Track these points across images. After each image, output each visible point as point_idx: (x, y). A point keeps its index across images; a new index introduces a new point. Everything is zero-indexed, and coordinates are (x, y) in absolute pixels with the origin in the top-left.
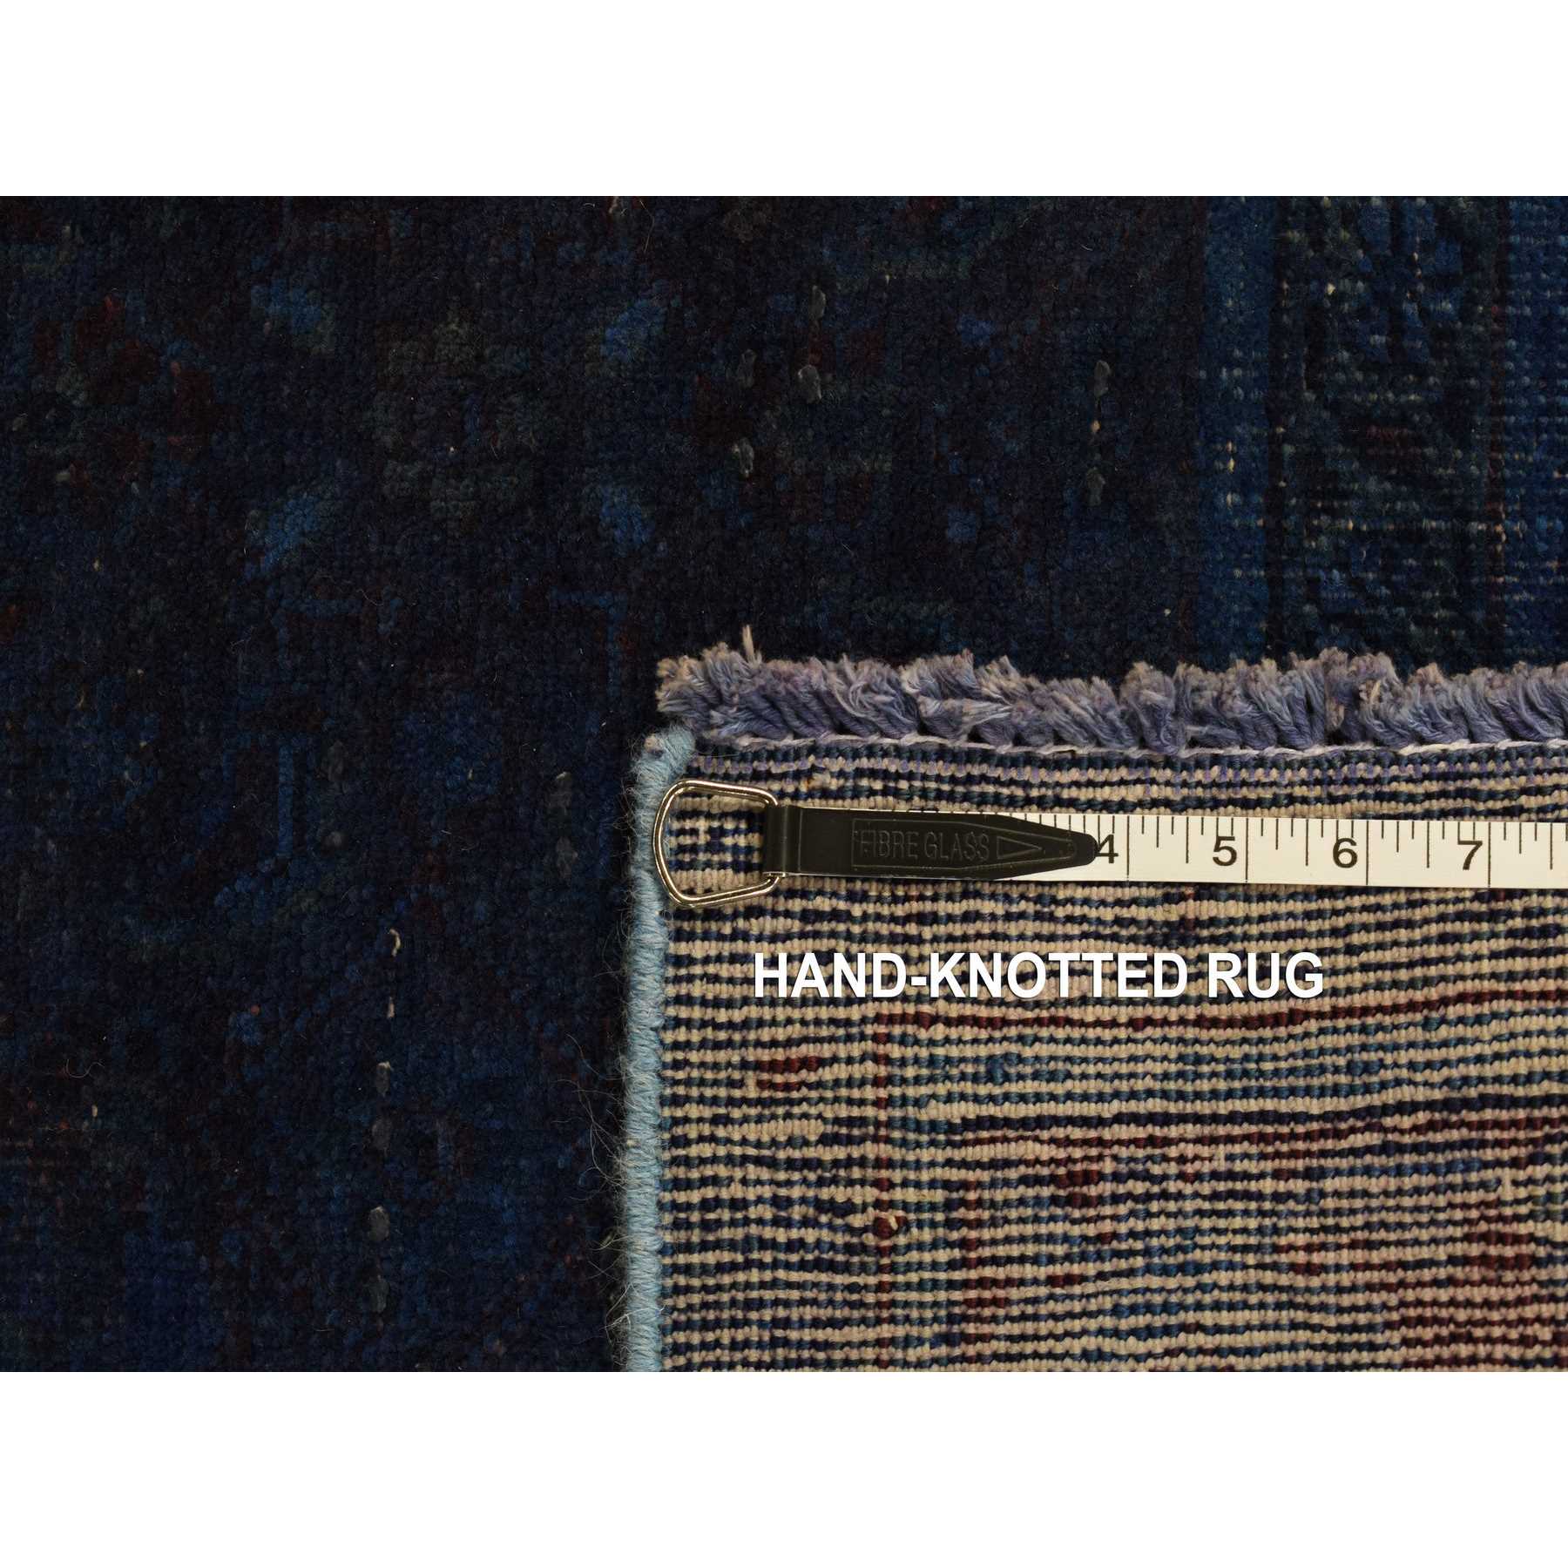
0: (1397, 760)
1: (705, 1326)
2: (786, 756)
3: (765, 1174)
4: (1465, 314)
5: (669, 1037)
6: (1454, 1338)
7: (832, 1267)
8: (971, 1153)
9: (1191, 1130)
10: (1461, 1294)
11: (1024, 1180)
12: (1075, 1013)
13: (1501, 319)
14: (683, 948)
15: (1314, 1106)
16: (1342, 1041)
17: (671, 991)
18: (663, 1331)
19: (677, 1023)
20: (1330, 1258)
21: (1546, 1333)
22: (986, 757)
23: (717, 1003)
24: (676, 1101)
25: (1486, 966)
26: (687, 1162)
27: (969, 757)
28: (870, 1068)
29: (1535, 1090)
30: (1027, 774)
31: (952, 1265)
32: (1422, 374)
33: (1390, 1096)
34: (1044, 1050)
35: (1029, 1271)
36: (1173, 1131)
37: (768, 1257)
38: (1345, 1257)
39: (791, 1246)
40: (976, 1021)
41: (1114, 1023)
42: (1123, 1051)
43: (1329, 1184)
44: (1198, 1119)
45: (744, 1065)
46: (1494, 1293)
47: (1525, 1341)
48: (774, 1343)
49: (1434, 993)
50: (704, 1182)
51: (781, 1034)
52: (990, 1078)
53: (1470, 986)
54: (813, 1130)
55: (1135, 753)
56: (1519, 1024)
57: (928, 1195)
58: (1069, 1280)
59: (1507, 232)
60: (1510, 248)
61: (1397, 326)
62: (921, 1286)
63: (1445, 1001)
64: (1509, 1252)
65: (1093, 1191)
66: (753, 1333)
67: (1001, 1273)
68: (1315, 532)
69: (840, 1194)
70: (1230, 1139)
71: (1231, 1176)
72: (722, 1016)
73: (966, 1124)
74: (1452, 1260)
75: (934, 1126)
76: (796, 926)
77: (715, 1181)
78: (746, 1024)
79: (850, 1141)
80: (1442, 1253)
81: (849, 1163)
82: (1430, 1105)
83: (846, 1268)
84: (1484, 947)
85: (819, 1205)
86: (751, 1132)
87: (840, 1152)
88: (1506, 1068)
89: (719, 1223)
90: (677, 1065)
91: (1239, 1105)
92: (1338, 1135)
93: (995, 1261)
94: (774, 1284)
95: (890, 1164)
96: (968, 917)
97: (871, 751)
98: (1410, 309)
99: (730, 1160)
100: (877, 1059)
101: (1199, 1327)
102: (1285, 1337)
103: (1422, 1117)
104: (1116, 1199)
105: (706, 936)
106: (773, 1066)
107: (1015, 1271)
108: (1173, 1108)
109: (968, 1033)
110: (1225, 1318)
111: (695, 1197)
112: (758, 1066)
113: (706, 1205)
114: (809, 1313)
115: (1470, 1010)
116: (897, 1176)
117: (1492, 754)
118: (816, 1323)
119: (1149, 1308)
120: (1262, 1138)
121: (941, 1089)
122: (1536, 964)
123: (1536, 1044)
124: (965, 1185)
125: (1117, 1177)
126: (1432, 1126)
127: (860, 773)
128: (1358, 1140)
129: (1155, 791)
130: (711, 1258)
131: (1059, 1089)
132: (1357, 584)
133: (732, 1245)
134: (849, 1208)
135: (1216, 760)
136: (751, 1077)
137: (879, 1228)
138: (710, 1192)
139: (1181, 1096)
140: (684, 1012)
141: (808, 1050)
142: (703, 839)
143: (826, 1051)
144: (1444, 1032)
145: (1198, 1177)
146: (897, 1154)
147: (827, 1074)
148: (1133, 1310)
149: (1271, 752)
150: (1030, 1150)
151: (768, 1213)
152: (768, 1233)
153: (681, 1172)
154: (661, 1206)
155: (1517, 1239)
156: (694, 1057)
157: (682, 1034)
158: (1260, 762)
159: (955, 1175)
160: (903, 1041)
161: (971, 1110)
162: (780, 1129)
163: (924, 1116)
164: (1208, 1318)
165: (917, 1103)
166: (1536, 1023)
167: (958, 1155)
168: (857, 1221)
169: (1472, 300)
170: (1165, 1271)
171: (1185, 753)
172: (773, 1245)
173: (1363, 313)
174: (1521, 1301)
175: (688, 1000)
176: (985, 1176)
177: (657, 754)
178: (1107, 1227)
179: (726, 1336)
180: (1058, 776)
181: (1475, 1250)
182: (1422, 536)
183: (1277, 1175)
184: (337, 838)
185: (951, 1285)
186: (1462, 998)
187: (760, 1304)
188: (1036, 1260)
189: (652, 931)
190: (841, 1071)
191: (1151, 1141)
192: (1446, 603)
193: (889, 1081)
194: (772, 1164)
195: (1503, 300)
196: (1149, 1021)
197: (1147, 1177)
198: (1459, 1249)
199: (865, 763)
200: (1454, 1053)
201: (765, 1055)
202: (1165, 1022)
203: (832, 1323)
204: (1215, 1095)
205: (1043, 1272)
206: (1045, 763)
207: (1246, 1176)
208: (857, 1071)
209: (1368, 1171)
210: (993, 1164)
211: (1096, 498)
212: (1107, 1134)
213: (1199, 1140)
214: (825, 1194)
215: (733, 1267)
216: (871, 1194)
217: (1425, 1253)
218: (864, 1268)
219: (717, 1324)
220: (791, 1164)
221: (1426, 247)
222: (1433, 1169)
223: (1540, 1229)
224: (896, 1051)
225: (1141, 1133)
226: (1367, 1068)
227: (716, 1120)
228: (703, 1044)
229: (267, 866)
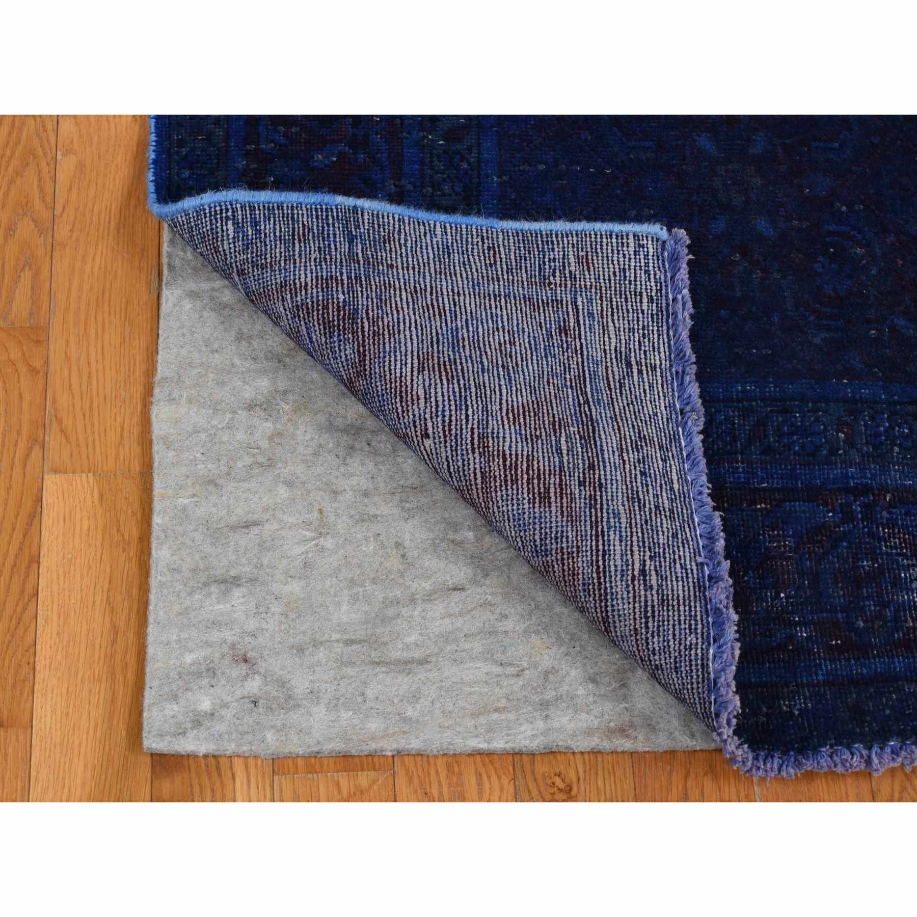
0: (677, 426)
1: (524, 241)
2: (664, 265)
3: (561, 256)
4: (795, 454)
5: (592, 233)
6: (535, 412)
7: (540, 272)
8: (570, 306)
9: (580, 360)
10: (546, 415)
11: (564, 319)
12: (606, 336)
13: (795, 464)
14: (614, 237)
15: (588, 390)
16: (605, 398)
17: (604, 233)
18: (522, 230)
19: (596, 235)
20: (552, 387)
21: (538, 433)
22: (668, 316)
23: (601, 245)
24: (577, 235)
25: (627, 433)
26: (562, 237)
27: (668, 312)
28: (588, 284)
29: (597, 439)
30: (665, 328)
31: (542, 300)
32: (778, 442)
33: (592, 407)
34: (597, 327)
35: (542, 318)
36: (579, 356)
37: (541, 256)
38: (552, 391)
39: (544, 263)
40: (602, 311)
41: (604, 345)
42: (598, 346)
43: (569, 390)
44: (583, 362)
45: (587, 252)
46: (547, 422)
47: (535, 429)
48: (521, 257)
49: (619, 420)
50: (558, 241)
51: (595, 261)
52: (589, 313)
53: (622, 428)
54: (573, 269)
55: (673, 356)
56: (614, 438)
57: (559, 296)
58: (541, 327)
59: (819, 465)
60: (814, 466)
61: (791, 434)
62: (537, 292)
63: (618, 423)
64: (557, 427)
65: (563, 335)
66: (523, 252)
67: (541, 311)
68: (733, 412)
69: (558, 274)
70: (578, 369)
71: (570, 368)
72: (598, 247)
73: (577, 306)
74: (554, 415)
75: (576, 298)
76: (622, 267)
77: (558, 244)
78: (597, 253)
79: (571, 278)
80: (555, 412)
81: (565, 277)
82: (591, 415)
83: (540, 275)
84: (632, 434)
85: (554, 270)
86: (571, 253)
87: (568, 275)
88: (602, 432)
89: (548, 245)
90: (586, 235)
91: (587, 372)
92: (582, 394)
93: (544, 310)
94: (535, 257)
95: (566, 287)
96: (628, 311)
97: (666, 286)
98: (795, 437)
99: (564, 248)
100: (591, 286)
101: (532, 356)
102: (531, 374)
103: (588, 413)
104: (562, 340)
105: (617, 243)
106: (587, 259)
107: (542, 314)
108: (585, 357)
109: (599, 308)
110: (535, 361)
111: (554, 239)
112: (587, 256)
113: (552, 242)
114: (528, 265)
115: (616, 427)
116: (563, 289)
117: (681, 450)
118: (526, 267)
119: (536, 345)
120: (579, 377)
121: (585, 301)
122: (629, 444)
123: (609, 441)
124: (562, 305)
125: (567, 341)
126: (586, 415)
127: (661, 283)
128: (581, 398)
129: (663, 362)
130: (540, 242)
131: (587, 329)
132: (721, 423)
133: (543, 248)
134: (554, 276)
135: (673, 379)
136: (584, 253)
137: (550, 284)
138: (555, 243)
139: (588, 359)
140: (598, 236)
141: (592, 268)
142: (641, 242)
143: (592, 273)
144: (610, 421)
145: (569, 360)
146: (568, 289)
147: (586, 273)
148: (535, 341)
149: (676, 394)
150: (572, 320)
151: (552, 257)
152: (547, 256)
153: (560, 236)
154: (551, 231)
155: (560, 429)
156: (588, 239)
157: (593, 236)
158: (673, 390)
159: (564, 302)
160: (596, 293)
161: (580, 307)
162: (572, 260)
163: (578, 296)
164: (534, 358)
165: (581, 295)
166: (614, 441)
167: (569, 303)
168: (551, 278)
169: (799, 455)
170: (545, 350)
171: (674, 370)
172: (544, 258)
173: (792, 425)
174: (545, 429)
175: (601, 238)
176: (565, 309)
177: (662, 229)
178: (555, 337)
179: (521, 245)
180: (665, 336)
181: (557, 419)
182: (736, 442)
183: (571, 379)
184: (632, 156)
185: (538, 299)
186: (619, 427)
187: (530, 253)
188: (545, 320)
189: (617, 227)
190: (587, 276)
191: (576, 351)
192: (718, 449)
193: (586, 288)
194: (564, 258)
195: (800, 465)
196: (606, 354)
197: (568, 348)
198: (557, 416)
199: (664, 284)
200: (605, 422)
201: (590, 257)
202: (606, 358)
203: (526, 271)
204: (589, 367)
205: (542, 321)
206: (668, 331)
207: (570, 372)
208: (588, 280)
209: (574, 400)
210: (568, 312)
211: (736, 350)
212: (577, 340)
213: (577, 362)
214: (557, 271)
215: (538, 248)
216: (558, 282)
217: (555, 408)
218: (540, 279)
219: (524, 243)
220: (564, 263)
221: (811, 442)
222: (576, 414)
223: (563, 434)
224: (593, 290)
225: (578, 348)
226: (599, 403)
227: (573, 244)
228: (591, 242)
229: (624, 140)
